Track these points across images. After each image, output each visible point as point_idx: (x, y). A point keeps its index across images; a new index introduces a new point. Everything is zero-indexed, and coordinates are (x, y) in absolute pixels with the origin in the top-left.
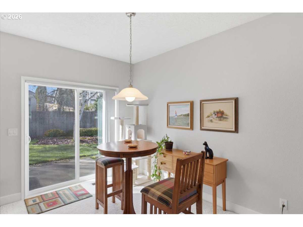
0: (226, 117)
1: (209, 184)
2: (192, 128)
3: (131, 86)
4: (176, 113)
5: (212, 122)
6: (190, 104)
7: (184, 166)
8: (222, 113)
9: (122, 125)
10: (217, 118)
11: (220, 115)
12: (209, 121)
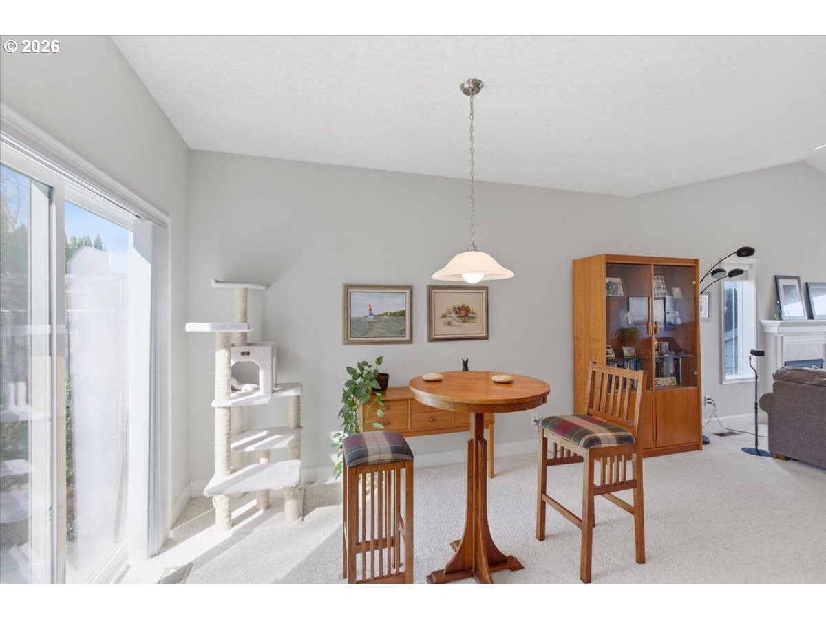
0: (473, 316)
4: (371, 310)
5: (451, 325)
6: (406, 291)
8: (467, 310)
10: (460, 318)
11: (463, 313)
12: (445, 325)
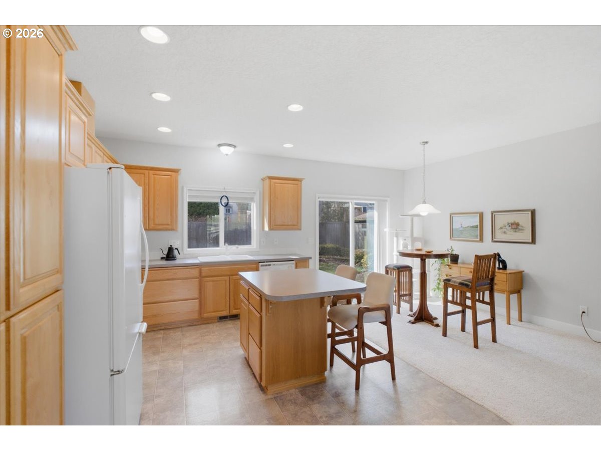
0: (522, 228)
1: (502, 291)
2: (481, 240)
3: (424, 202)
4: (461, 225)
5: (506, 234)
6: (479, 215)
7: (480, 260)
8: (518, 225)
9: (397, 236)
10: (512, 230)
11: (514, 226)
12: (502, 233)
